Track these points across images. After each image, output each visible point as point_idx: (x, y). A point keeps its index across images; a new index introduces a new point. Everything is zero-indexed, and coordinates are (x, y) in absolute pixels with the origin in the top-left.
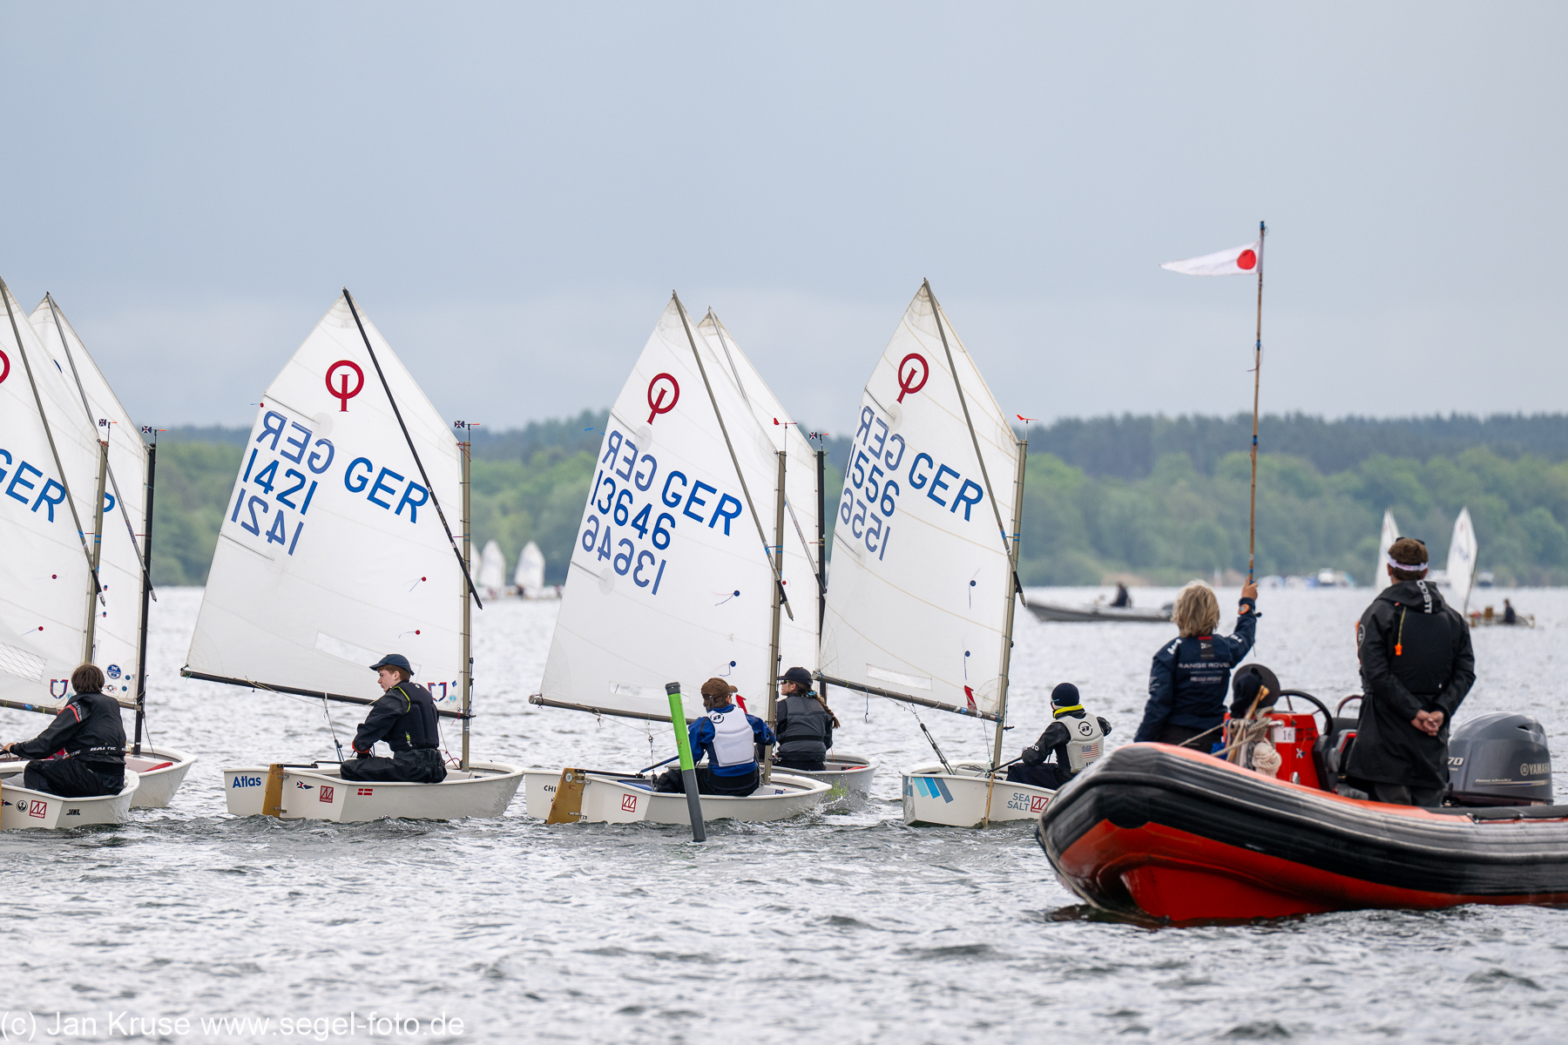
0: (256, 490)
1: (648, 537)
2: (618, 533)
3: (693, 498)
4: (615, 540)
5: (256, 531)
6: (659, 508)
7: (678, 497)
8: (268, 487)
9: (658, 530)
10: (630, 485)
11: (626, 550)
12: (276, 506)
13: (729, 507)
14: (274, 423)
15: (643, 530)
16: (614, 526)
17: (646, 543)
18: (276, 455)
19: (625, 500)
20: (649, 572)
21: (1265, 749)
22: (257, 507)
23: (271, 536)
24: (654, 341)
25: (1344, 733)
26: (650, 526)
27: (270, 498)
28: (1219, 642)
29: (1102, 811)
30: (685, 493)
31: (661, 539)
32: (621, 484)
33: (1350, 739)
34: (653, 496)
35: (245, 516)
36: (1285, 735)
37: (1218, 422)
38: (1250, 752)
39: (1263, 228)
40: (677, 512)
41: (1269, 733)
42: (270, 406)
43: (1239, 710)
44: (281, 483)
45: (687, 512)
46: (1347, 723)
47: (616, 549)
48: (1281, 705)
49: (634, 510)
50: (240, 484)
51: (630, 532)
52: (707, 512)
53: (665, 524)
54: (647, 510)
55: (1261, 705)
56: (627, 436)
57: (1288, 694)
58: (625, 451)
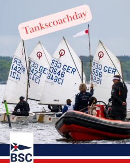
0: (14, 71)
1: (60, 76)
2: (54, 76)
3: (68, 69)
4: (54, 77)
5: (14, 78)
6: (62, 71)
7: (65, 69)
8: (16, 70)
9: (62, 74)
10: (57, 68)
11: (56, 78)
12: (17, 73)
13: (74, 70)
14: (16, 60)
15: (59, 75)
16: (54, 75)
17: (60, 77)
18: (17, 65)
19: (56, 70)
20: (60, 81)
21: (94, 111)
22: (15, 74)
23: (17, 78)
24: (60, 45)
25: (109, 108)
26: (60, 74)
27: (16, 72)
28: (87, 93)
29: (64, 122)
30: (67, 68)
31: (62, 76)
32: (55, 68)
33: (110, 109)
34: (61, 69)
35: (12, 75)
36: (98, 109)
37: (86, 57)
38: (92, 112)
39: (88, 25)
40: (65, 71)
41: (95, 108)
42: (15, 57)
43: (90, 105)
44: (18, 69)
45: (67, 71)
46: (110, 106)
47: (54, 78)
48: (98, 104)
49: (57, 72)
50: (11, 70)
51: (57, 75)
52: (70, 71)
53: (63, 73)
54: (60, 71)
55: (94, 103)
56: (55, 60)
57: (99, 101)
58: (55, 62)
